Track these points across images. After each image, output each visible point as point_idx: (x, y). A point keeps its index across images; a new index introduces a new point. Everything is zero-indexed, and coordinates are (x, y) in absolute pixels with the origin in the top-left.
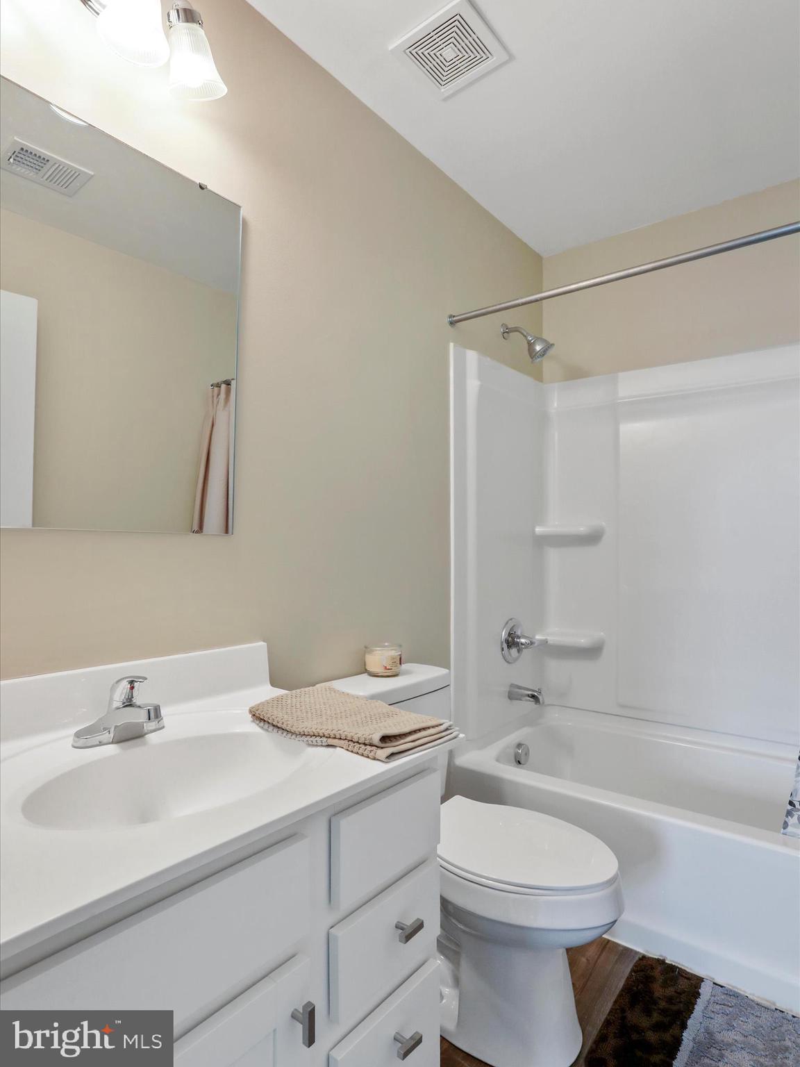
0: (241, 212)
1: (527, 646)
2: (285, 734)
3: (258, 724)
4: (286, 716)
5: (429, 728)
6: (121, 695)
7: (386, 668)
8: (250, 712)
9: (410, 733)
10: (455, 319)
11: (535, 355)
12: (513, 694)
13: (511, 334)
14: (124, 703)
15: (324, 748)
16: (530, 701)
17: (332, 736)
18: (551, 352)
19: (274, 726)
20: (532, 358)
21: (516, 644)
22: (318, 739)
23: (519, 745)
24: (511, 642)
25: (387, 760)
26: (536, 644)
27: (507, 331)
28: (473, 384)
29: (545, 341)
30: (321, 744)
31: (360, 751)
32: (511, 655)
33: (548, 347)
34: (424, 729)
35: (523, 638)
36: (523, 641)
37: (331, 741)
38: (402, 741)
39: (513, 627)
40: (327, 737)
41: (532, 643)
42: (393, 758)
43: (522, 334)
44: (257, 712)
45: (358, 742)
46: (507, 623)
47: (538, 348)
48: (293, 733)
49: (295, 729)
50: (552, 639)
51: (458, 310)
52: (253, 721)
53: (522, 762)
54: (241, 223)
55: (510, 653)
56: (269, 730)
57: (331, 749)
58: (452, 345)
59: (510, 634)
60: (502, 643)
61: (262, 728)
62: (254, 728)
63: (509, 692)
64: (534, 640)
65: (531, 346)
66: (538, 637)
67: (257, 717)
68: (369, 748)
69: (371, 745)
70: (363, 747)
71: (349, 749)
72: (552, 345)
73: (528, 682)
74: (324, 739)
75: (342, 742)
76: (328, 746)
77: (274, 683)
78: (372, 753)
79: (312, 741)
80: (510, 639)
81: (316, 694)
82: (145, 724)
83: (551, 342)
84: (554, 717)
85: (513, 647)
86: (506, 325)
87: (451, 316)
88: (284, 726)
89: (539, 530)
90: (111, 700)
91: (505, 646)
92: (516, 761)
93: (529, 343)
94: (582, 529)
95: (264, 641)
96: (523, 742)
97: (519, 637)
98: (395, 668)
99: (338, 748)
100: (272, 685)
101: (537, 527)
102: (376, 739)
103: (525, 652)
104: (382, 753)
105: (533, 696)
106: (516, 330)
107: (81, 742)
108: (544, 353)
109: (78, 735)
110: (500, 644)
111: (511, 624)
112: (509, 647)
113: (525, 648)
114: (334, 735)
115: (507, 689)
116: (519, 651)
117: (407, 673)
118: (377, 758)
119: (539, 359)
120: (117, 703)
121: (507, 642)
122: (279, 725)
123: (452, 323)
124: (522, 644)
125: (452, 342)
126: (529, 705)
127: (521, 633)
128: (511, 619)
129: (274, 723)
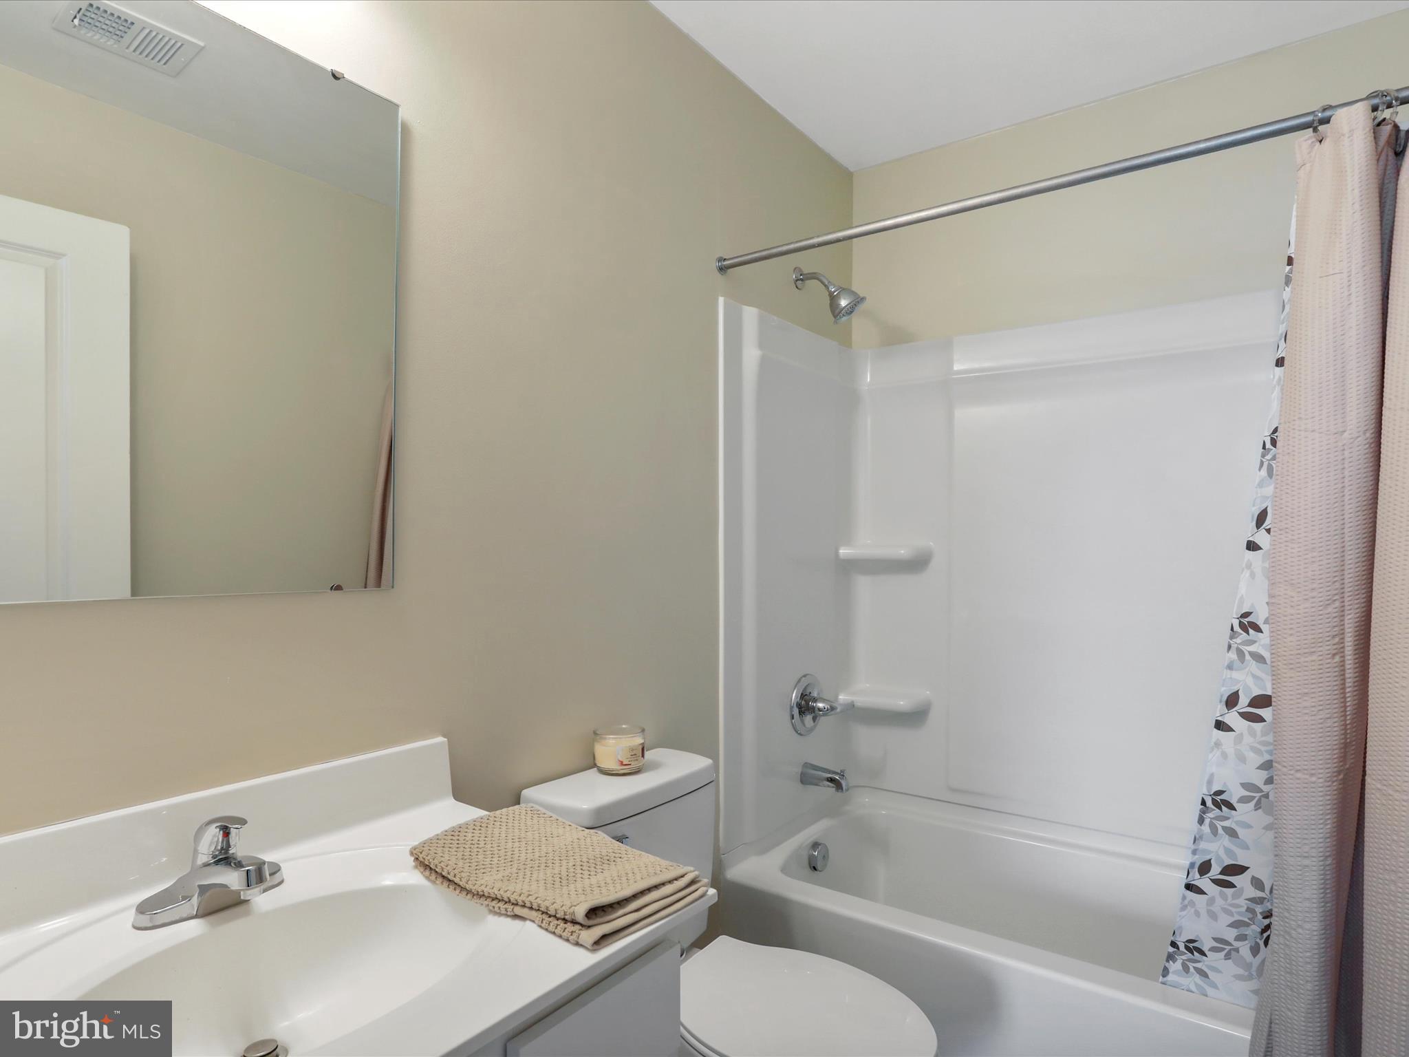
0: (400, 115)
1: (826, 712)
2: (458, 891)
3: (422, 873)
4: (461, 863)
5: (663, 884)
6: (210, 845)
7: (622, 763)
8: (412, 854)
9: (635, 896)
10: (725, 263)
11: (840, 312)
12: (808, 777)
13: (807, 282)
14: (217, 856)
15: (509, 920)
16: (829, 786)
17: (521, 903)
18: (862, 307)
19: (443, 877)
20: (835, 317)
21: (812, 710)
22: (501, 904)
23: (815, 845)
24: (805, 706)
25: (596, 947)
26: (838, 710)
27: (802, 278)
28: (751, 355)
29: (854, 293)
30: (505, 912)
31: (558, 931)
32: (804, 726)
33: (858, 301)
34: (656, 887)
35: (820, 702)
36: (821, 705)
37: (518, 910)
38: (621, 912)
39: (807, 686)
40: (513, 904)
41: (833, 708)
42: (605, 943)
43: (822, 283)
44: (421, 856)
45: (555, 916)
46: (799, 681)
47: (843, 303)
48: (469, 892)
49: (471, 887)
50: (861, 700)
51: (730, 252)
52: (416, 867)
53: (819, 867)
54: (400, 129)
55: (803, 722)
56: (437, 882)
57: (518, 923)
58: (721, 300)
59: (803, 696)
60: (792, 708)
61: (427, 878)
62: (416, 878)
63: (802, 773)
64: (834, 705)
65: (833, 299)
66: (843, 698)
67: (421, 862)
68: (570, 927)
69: (574, 922)
70: (562, 925)
71: (543, 925)
72: (863, 299)
73: (827, 761)
74: (510, 907)
75: (534, 914)
76: (516, 917)
77: (461, 793)
78: (575, 935)
79: (494, 907)
80: (803, 702)
81: (510, 821)
82: (242, 893)
83: (862, 296)
84: (864, 803)
85: (807, 713)
86: (800, 270)
87: (721, 260)
88: (457, 880)
89: (844, 552)
90: (196, 852)
91: (796, 711)
92: (810, 867)
93: (831, 294)
94: (903, 552)
95: (444, 736)
96: (820, 842)
97: (815, 700)
98: (636, 762)
99: (528, 922)
100: (456, 798)
101: (842, 548)
102: (580, 912)
103: (823, 720)
104: (589, 936)
105: (831, 780)
106: (813, 276)
107: (145, 920)
108: (851, 310)
109: (142, 908)
110: (789, 710)
111: (804, 682)
112: (801, 713)
113: (824, 715)
114: (523, 902)
115: (800, 770)
116: (814, 719)
117: (654, 766)
118: (581, 942)
119: (844, 318)
120: (203, 858)
121: (799, 706)
122: (451, 877)
123: (722, 269)
124: (820, 710)
125: (722, 296)
126: (828, 790)
127: (818, 694)
128: (805, 676)
129: (444, 874)
